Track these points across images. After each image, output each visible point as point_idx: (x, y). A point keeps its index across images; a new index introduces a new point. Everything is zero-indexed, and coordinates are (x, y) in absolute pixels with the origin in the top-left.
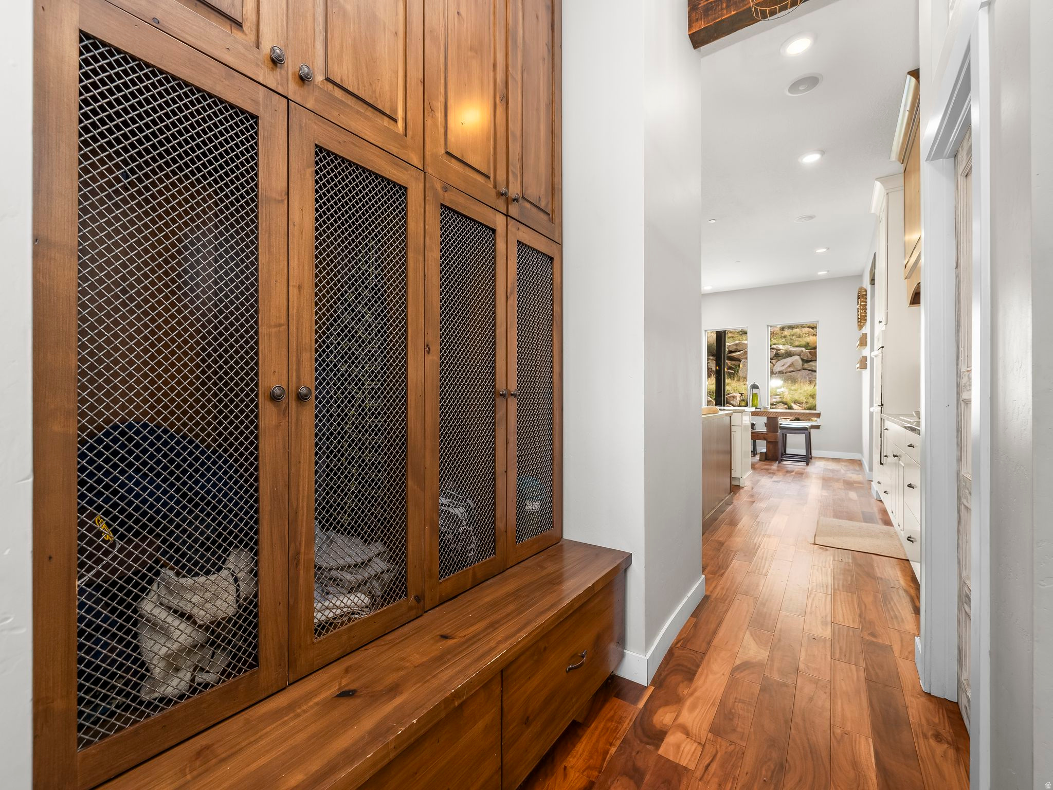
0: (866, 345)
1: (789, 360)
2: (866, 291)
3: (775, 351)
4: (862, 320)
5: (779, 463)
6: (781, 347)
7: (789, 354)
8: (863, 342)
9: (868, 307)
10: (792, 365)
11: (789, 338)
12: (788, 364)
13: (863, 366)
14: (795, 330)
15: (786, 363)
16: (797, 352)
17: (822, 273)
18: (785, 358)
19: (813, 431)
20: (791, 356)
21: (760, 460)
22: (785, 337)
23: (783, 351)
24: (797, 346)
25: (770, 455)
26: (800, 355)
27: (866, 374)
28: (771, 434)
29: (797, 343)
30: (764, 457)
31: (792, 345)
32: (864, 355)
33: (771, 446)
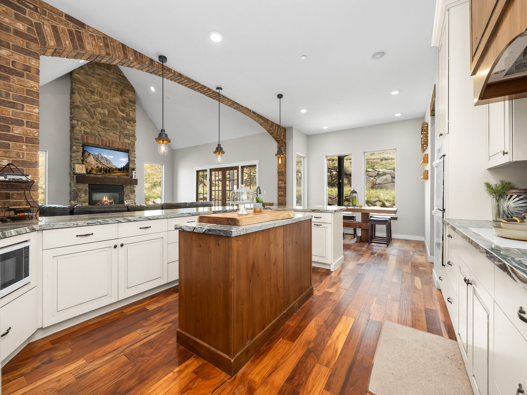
0: (428, 162)
1: (384, 177)
2: (427, 124)
3: (377, 172)
4: (424, 145)
5: (369, 244)
6: (380, 170)
7: (385, 174)
8: (425, 160)
9: (429, 135)
10: (386, 180)
11: (385, 165)
12: (384, 179)
13: (426, 178)
14: (388, 161)
15: (383, 178)
16: (389, 173)
17: (398, 115)
18: (382, 176)
19: (392, 222)
20: (385, 175)
21: (357, 242)
22: (383, 164)
23: (381, 172)
24: (389, 170)
25: (363, 238)
26: (390, 174)
27: (428, 183)
28: (364, 224)
29: (389, 168)
30: (359, 240)
31: (386, 169)
32: (426, 169)
33: (364, 232)
